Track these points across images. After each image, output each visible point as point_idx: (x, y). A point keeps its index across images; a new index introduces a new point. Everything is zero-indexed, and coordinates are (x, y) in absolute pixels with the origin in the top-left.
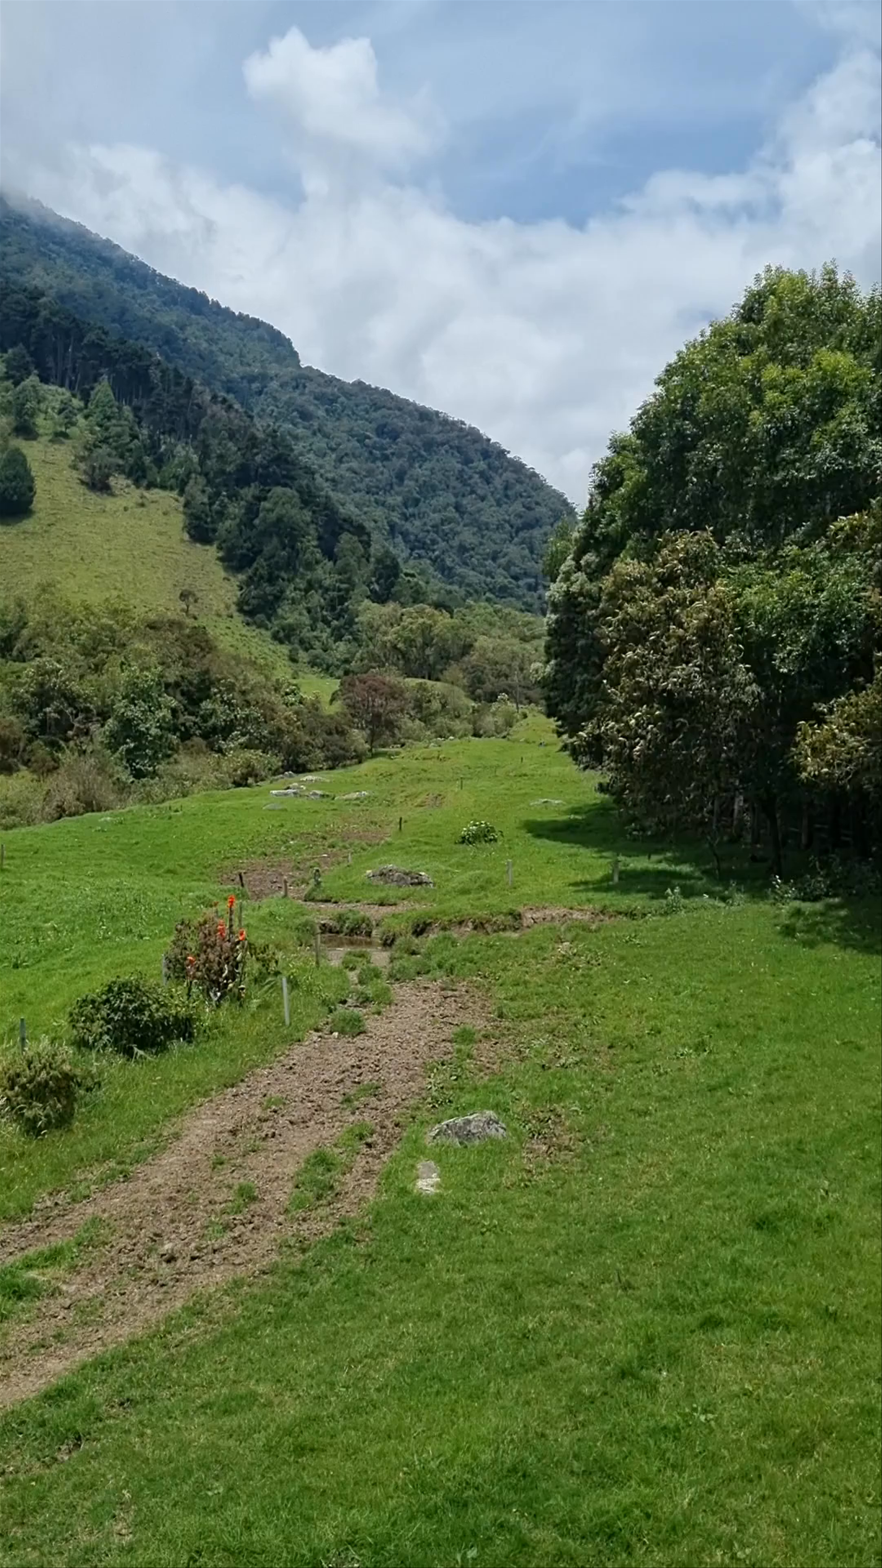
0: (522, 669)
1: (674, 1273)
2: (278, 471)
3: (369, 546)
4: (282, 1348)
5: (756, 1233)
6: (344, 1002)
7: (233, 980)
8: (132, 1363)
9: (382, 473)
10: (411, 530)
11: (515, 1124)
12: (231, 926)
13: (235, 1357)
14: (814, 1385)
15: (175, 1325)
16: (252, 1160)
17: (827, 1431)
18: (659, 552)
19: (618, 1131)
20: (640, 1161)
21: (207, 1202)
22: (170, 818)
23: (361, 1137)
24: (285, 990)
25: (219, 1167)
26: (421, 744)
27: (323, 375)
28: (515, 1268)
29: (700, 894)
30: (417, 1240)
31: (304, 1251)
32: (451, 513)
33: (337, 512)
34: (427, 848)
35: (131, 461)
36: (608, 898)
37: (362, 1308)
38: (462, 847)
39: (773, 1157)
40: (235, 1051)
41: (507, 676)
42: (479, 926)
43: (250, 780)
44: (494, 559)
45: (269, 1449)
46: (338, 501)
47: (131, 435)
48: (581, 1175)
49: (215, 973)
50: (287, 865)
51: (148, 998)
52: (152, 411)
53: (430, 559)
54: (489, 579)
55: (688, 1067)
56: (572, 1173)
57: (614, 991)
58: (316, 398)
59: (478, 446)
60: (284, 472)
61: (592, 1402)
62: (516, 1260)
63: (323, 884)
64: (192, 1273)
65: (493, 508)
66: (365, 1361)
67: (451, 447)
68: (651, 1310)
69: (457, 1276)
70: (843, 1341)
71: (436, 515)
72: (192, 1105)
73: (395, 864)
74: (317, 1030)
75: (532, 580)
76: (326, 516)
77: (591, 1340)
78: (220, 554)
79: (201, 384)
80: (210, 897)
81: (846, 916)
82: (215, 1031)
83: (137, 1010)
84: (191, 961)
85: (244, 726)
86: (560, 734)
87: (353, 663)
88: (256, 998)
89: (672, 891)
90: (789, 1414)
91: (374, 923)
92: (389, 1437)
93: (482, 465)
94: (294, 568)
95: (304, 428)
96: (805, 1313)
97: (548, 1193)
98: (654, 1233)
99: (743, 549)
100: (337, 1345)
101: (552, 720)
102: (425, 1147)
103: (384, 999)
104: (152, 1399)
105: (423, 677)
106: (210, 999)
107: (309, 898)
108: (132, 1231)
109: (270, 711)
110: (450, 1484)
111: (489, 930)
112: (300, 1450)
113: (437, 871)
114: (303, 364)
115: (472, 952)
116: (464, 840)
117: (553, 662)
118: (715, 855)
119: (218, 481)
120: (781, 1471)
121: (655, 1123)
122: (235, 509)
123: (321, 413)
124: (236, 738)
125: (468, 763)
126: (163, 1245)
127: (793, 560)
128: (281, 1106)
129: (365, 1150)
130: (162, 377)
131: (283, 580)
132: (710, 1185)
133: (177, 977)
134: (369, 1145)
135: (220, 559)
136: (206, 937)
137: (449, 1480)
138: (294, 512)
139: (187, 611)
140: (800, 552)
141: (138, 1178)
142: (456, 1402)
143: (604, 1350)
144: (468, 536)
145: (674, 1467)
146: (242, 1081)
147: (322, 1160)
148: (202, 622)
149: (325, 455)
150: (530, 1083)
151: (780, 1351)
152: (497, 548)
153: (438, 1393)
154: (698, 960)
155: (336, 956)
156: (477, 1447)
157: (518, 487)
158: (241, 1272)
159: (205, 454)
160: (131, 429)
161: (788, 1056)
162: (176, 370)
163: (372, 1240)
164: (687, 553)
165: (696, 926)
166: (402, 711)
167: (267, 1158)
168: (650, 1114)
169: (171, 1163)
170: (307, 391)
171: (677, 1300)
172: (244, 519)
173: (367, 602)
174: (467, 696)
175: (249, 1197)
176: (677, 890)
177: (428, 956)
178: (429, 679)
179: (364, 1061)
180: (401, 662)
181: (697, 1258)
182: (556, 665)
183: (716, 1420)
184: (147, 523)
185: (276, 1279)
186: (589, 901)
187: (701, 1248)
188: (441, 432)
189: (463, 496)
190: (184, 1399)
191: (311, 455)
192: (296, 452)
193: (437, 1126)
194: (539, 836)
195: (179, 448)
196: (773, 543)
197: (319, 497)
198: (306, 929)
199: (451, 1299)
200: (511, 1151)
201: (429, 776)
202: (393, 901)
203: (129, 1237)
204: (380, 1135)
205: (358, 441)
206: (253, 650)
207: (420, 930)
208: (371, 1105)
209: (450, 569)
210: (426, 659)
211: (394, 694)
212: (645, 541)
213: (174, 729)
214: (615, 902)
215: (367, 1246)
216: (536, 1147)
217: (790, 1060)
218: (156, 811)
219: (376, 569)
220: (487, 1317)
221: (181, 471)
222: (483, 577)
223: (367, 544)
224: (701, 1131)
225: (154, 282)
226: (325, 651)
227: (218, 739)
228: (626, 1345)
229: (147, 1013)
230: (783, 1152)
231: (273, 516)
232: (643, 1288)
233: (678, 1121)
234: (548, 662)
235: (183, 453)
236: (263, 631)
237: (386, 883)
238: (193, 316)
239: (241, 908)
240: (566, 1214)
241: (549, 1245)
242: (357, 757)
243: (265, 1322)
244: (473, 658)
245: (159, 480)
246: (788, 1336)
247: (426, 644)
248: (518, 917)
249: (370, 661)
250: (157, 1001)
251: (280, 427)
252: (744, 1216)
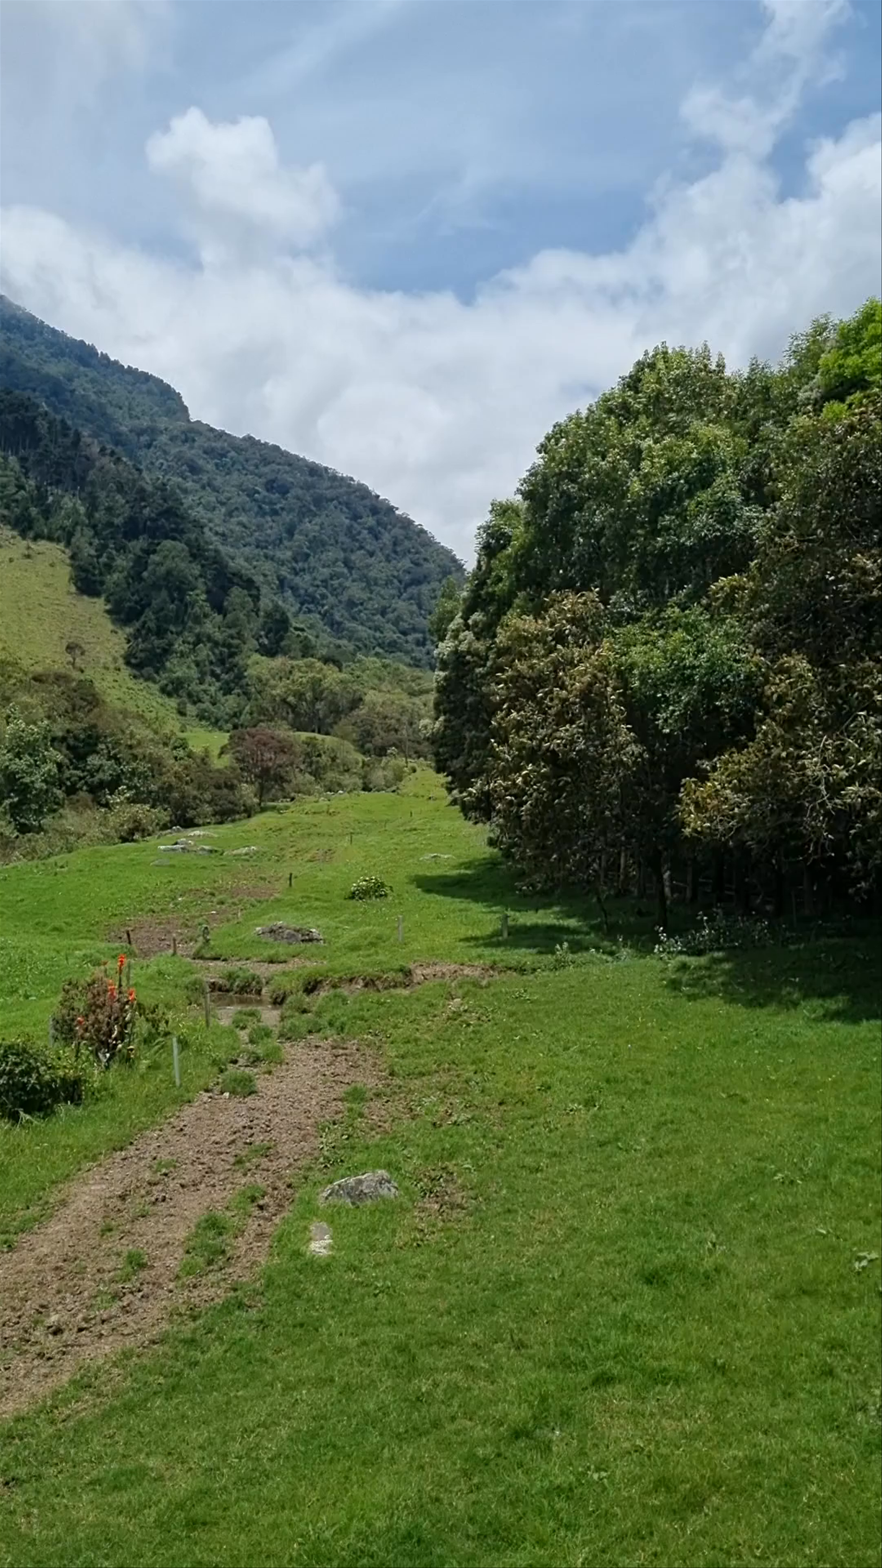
0: (411, 724)
1: (566, 1331)
2: (166, 525)
3: (258, 599)
4: (174, 1420)
5: (645, 1288)
6: (235, 1062)
7: (122, 1041)
8: (17, 1441)
9: (271, 528)
10: (301, 584)
11: (407, 1183)
12: (120, 986)
13: (124, 1431)
14: (703, 1439)
15: (61, 1400)
16: (140, 1226)
17: (716, 1485)
18: (546, 611)
19: (509, 1188)
20: (533, 1218)
21: (95, 1270)
22: (56, 874)
23: (253, 1199)
24: (176, 1051)
25: (109, 1234)
26: (312, 798)
27: (212, 430)
28: (408, 1330)
29: (587, 949)
30: (311, 1303)
31: (194, 1318)
32: (341, 568)
33: (226, 566)
34: (317, 903)
35: (17, 511)
36: (498, 953)
37: (254, 1376)
38: (351, 902)
39: (661, 1211)
40: (124, 1114)
41: (396, 731)
42: (369, 983)
43: (137, 836)
44: (383, 613)
45: (159, 1524)
46: (227, 555)
47: (17, 486)
48: (473, 1233)
49: (104, 1034)
50: (176, 922)
51: (36, 1060)
52: (39, 463)
53: (320, 613)
54: (378, 634)
55: (578, 1122)
56: (465, 1231)
57: (504, 1047)
58: (205, 452)
59: (367, 502)
60: (173, 526)
61: (486, 1464)
62: (409, 1322)
63: (212, 943)
64: (79, 1346)
65: (382, 564)
66: (259, 1430)
67: (340, 503)
68: (544, 1369)
69: (350, 1340)
70: (732, 1394)
71: (325, 570)
72: (79, 1170)
73: (287, 920)
74: (207, 1091)
75: (419, 636)
76: (215, 569)
77: (484, 1401)
78: (108, 607)
79: (90, 436)
80: (98, 955)
81: (730, 970)
82: (103, 1093)
83: (23, 1073)
84: (80, 1022)
85: (130, 779)
86: (450, 790)
87: (243, 717)
88: (146, 1058)
89: (561, 946)
90: (680, 1468)
91: (264, 981)
92: (283, 1508)
93: (371, 521)
94: (183, 622)
95: (193, 481)
96: (694, 1367)
97: (441, 1253)
98: (547, 1291)
99: (627, 609)
100: (230, 1415)
101: (441, 775)
102: (318, 1208)
103: (274, 1058)
104: (39, 1477)
105: (313, 731)
106: (99, 1061)
107: (198, 956)
108: (17, 1303)
109: (157, 764)
110: (344, 1553)
111: (380, 987)
112: (192, 1524)
113: (328, 928)
114: (193, 418)
115: (362, 1010)
116: (353, 896)
117: (442, 718)
118: (604, 910)
119: (104, 533)
120: (672, 1527)
121: (546, 1179)
122: (122, 562)
123: (210, 467)
124: (122, 793)
125: (357, 817)
126: (49, 1316)
127: (674, 622)
128: (172, 1169)
129: (257, 1212)
130: (49, 428)
131: (172, 633)
132: (601, 1240)
133: (65, 1039)
134: (261, 1208)
135: (108, 612)
136: (94, 997)
137: (343, 1549)
138: (183, 565)
139: (73, 664)
140: (682, 614)
141: (24, 1248)
142: (350, 1469)
143: (496, 1411)
144: (356, 591)
145: (567, 1527)
146: (131, 1144)
147: (214, 1225)
148: (89, 674)
149: (214, 508)
150: (421, 1141)
151: (670, 1406)
152: (385, 603)
153: (331, 1461)
154: (587, 1015)
155: (226, 1015)
156: (372, 1514)
157: (407, 543)
158: (130, 1342)
159: (93, 506)
160: (17, 479)
161: (676, 1110)
162: (63, 421)
163: (264, 1305)
164: (574, 613)
165: (584, 981)
166: (292, 764)
167: (157, 1222)
168: (542, 1171)
169: (58, 1232)
170: (196, 444)
171: (569, 1358)
172: (132, 572)
173: (256, 657)
174: (356, 751)
175: (139, 1265)
176: (566, 945)
177: (319, 1014)
178: (319, 732)
179: (255, 1122)
180: (291, 716)
181: (589, 1314)
182: (445, 721)
183: (608, 1478)
184: (34, 575)
185: (166, 1348)
186: (480, 957)
187: (593, 1304)
188: (331, 487)
189: (352, 551)
190: (71, 1477)
191: (200, 509)
192: (185, 506)
193: (330, 1186)
194: (428, 891)
195: (66, 499)
196: (656, 604)
197: (208, 550)
198: (195, 988)
199: (344, 1364)
200: (404, 1210)
201: (319, 831)
202: (283, 958)
203: (14, 1309)
204: (272, 1196)
205: (248, 495)
206: (140, 703)
207: (311, 987)
208: (263, 1166)
209: (339, 624)
210: (316, 713)
211: (283, 748)
212: (532, 600)
213: (61, 784)
214: (505, 958)
215: (259, 1311)
216: (428, 1206)
217: (678, 1114)
218: (43, 868)
219: (265, 623)
220: (381, 1381)
221: (68, 523)
222: (371, 632)
223: (256, 598)
224: (591, 1186)
225: (41, 333)
226: (214, 704)
227: (105, 794)
228: (520, 1404)
229: (34, 1076)
230: (670, 1206)
231: (162, 570)
232: (536, 1347)
233: (568, 1177)
234: (437, 719)
235: (70, 505)
236: (151, 684)
237: (276, 939)
238: (82, 369)
239: (129, 967)
240: (460, 1273)
241: (442, 1306)
242: (245, 811)
243: (155, 1393)
244: (362, 711)
245: (46, 531)
246: (678, 1391)
247: (316, 699)
248: (408, 973)
249: (259, 714)
250: (45, 1063)
251: (169, 480)
252: (635, 1271)
